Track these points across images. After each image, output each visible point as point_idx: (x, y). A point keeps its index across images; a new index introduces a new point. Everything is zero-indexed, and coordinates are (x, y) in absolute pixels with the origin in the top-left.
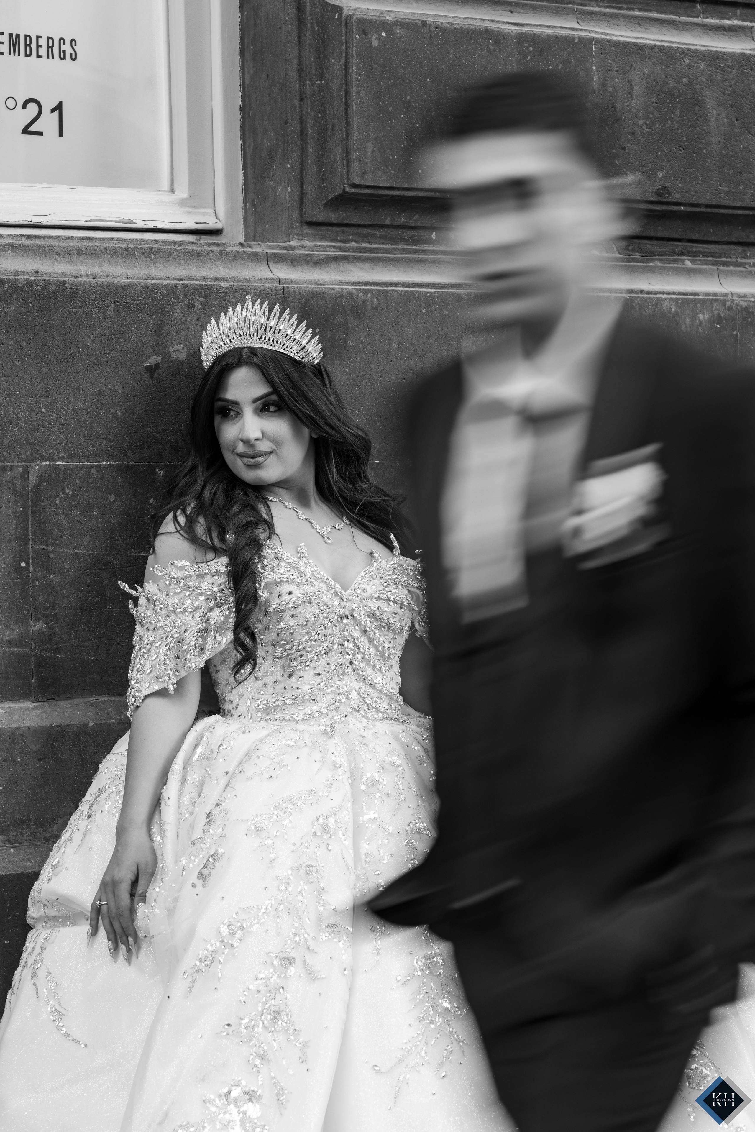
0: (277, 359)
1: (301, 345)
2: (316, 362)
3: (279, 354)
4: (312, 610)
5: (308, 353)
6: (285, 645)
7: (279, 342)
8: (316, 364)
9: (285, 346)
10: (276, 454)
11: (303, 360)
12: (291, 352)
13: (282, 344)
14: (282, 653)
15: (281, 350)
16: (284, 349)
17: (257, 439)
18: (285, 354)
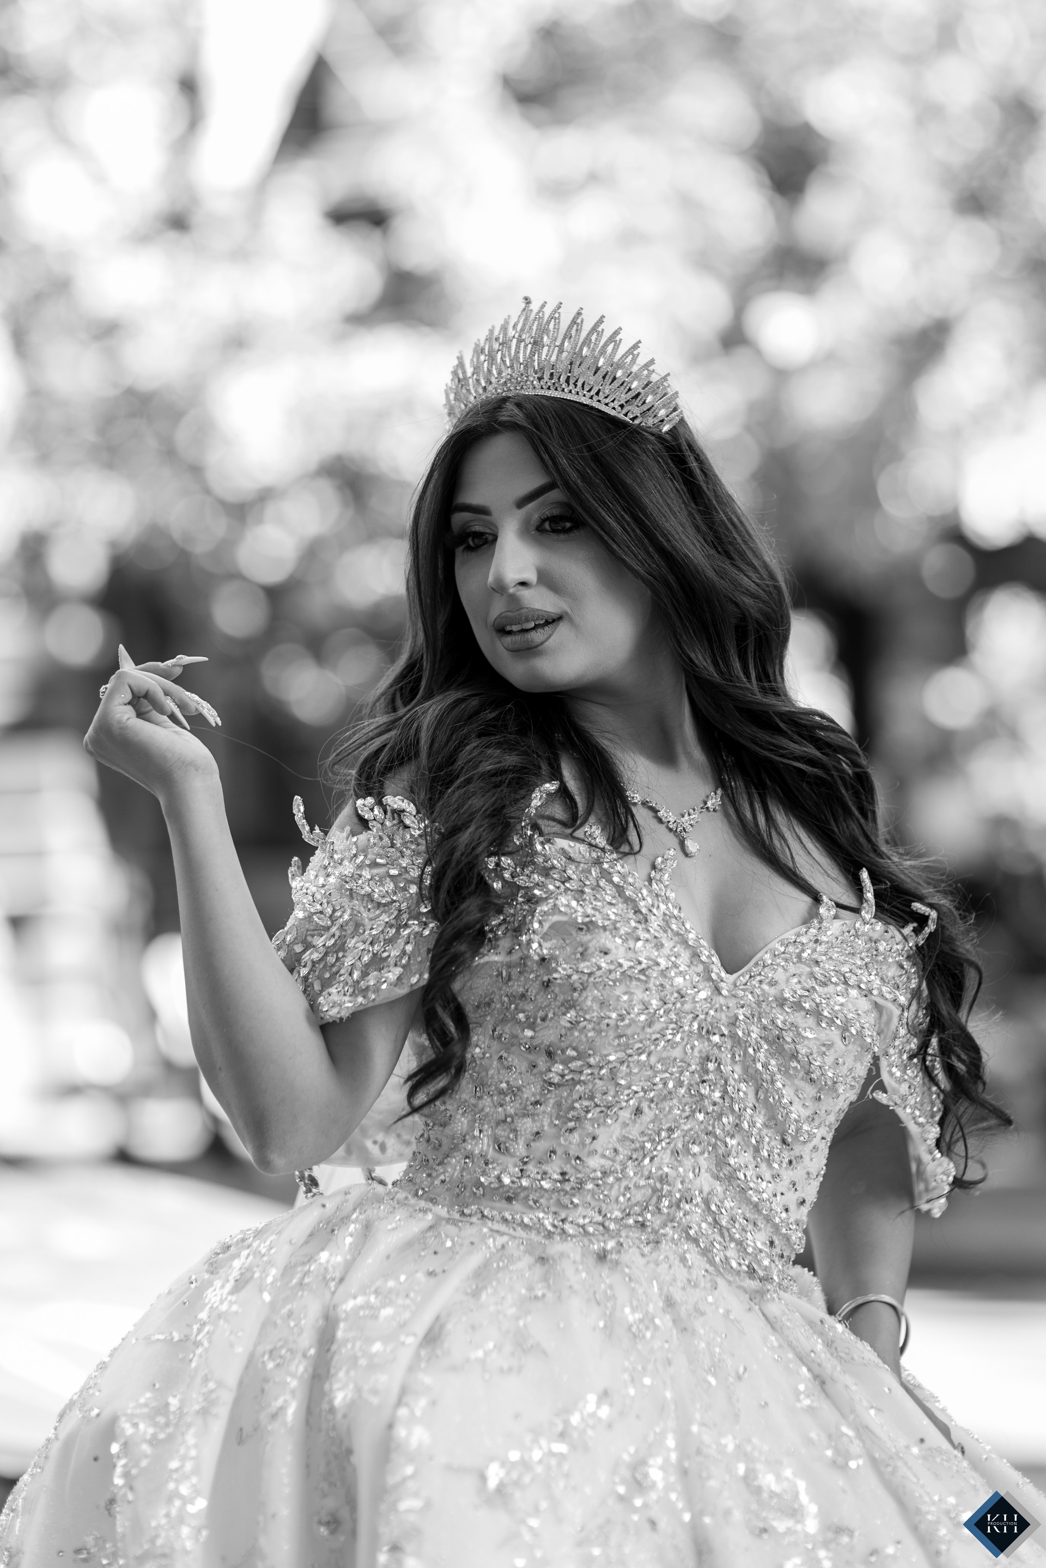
0: (572, 418)
1: (630, 389)
2: (666, 428)
3: (577, 406)
4: (646, 999)
5: (645, 408)
6: (574, 1059)
7: (579, 384)
8: (667, 433)
9: (593, 392)
10: (571, 621)
11: (637, 422)
12: (607, 404)
13: (587, 388)
14: (563, 1076)
15: (586, 401)
16: (591, 398)
17: (523, 584)
18: (592, 408)
